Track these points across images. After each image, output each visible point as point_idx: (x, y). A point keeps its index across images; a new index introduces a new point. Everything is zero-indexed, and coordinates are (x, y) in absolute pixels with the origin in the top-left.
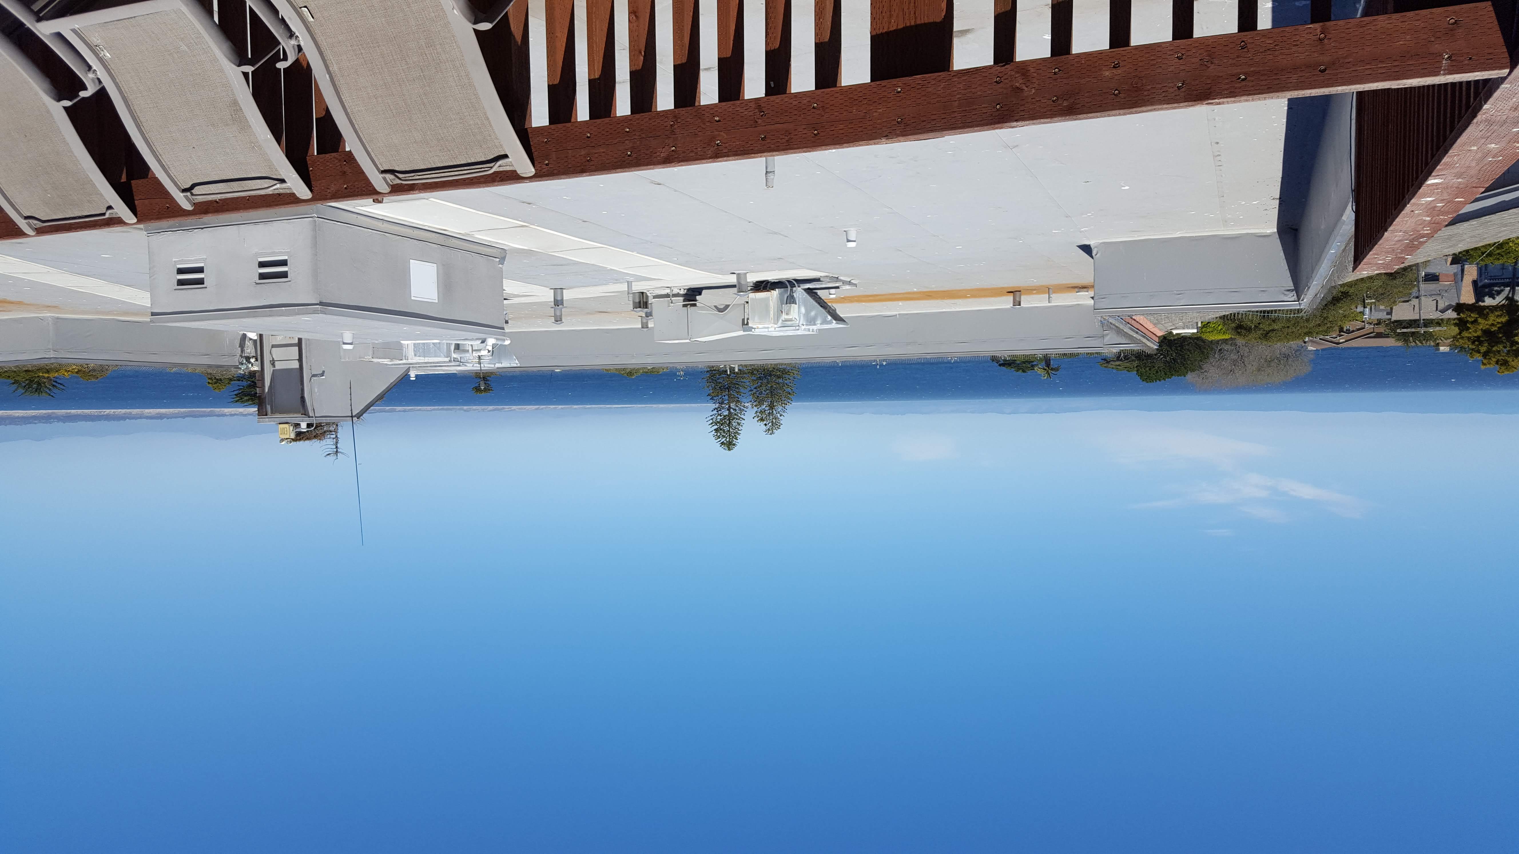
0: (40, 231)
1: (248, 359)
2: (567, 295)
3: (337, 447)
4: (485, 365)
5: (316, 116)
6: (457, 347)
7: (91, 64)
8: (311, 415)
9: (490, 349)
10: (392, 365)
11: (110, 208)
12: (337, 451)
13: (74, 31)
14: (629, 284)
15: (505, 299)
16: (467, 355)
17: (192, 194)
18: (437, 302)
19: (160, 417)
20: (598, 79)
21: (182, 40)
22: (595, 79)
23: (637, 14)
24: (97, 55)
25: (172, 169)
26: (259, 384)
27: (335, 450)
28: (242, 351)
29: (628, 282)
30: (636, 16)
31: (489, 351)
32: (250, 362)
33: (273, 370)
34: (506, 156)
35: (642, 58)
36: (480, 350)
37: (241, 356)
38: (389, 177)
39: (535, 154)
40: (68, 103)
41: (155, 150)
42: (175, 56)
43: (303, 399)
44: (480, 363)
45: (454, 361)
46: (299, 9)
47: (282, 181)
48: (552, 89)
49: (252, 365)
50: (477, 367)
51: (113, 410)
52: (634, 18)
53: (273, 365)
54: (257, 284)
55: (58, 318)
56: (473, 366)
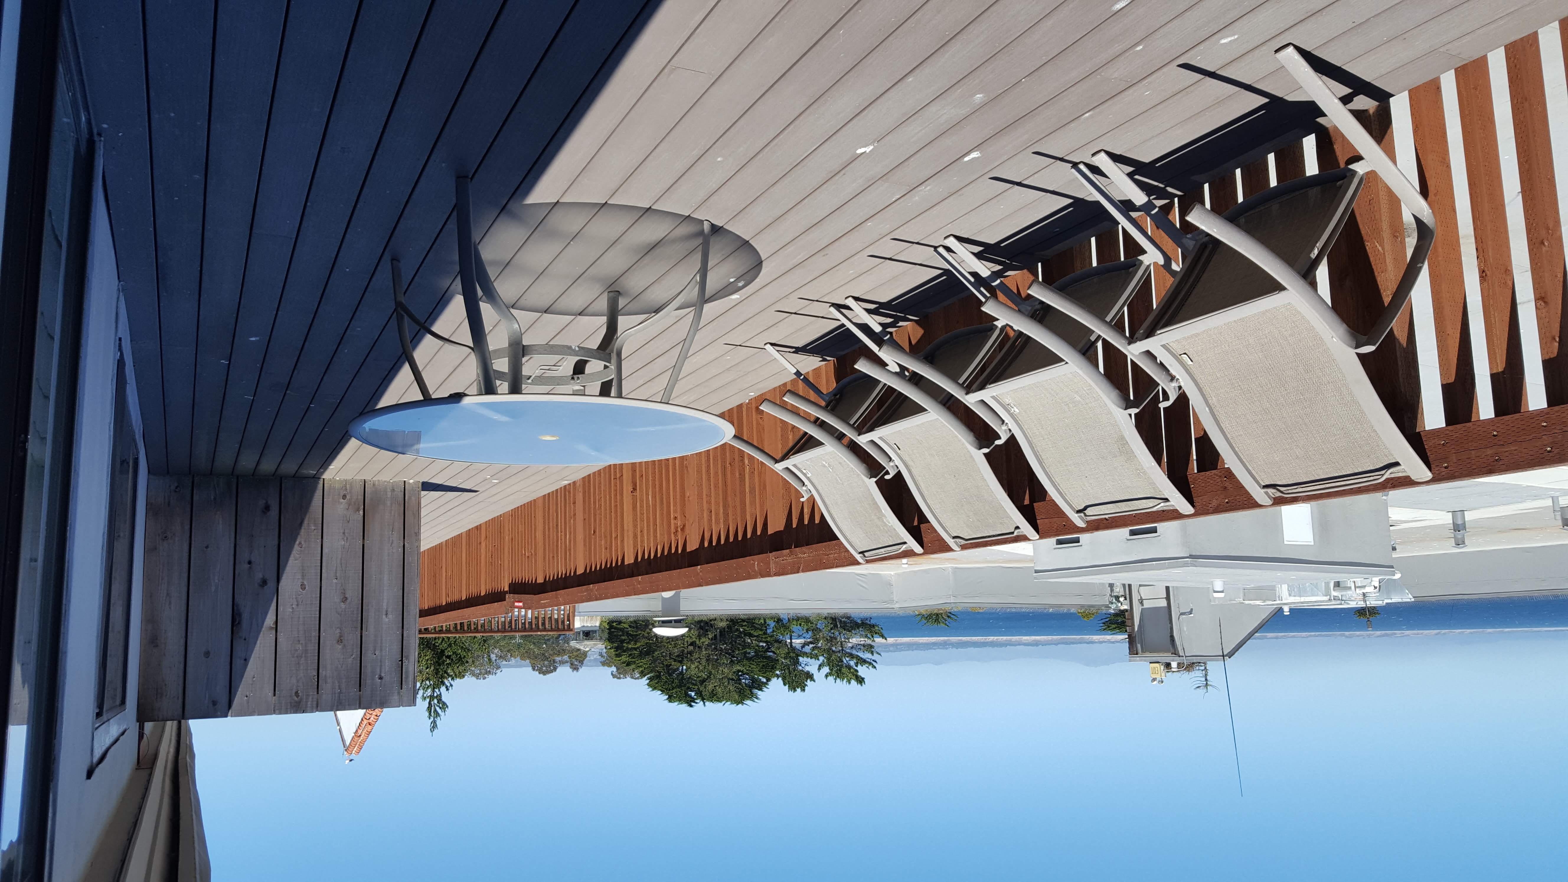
0: (963, 547)
1: (1117, 598)
2: (1469, 516)
3: (1206, 680)
4: (1372, 602)
5: (1195, 435)
6: (1337, 585)
7: (1004, 419)
8: (1181, 654)
9: (1377, 585)
10: (1264, 605)
11: (1017, 528)
12: (1207, 684)
13: (993, 397)
14: (1554, 499)
15: (1391, 526)
16: (1349, 592)
17: (1086, 515)
18: (1313, 544)
19: (1036, 644)
20: (1503, 372)
21: (1077, 392)
22: (1498, 374)
23: (1546, 300)
24: (1008, 411)
25: (1068, 495)
26: (1128, 623)
27: (1205, 683)
28: (1112, 591)
29: (1553, 498)
30: (1545, 302)
31: (1375, 588)
32: (1119, 601)
33: (1142, 609)
34: (1397, 464)
35: (1557, 344)
36: (1364, 587)
37: (1111, 595)
38: (1271, 491)
39: (1431, 458)
40: (986, 450)
41: (1054, 480)
42: (1071, 405)
43: (1172, 637)
44: (1365, 601)
45: (1334, 599)
46: (1179, 356)
47: (1166, 500)
48: (1447, 389)
49: (1121, 604)
50: (1361, 604)
51: (996, 638)
52: (1543, 304)
53: (1142, 603)
54: (1128, 540)
55: (956, 568)
56: (1357, 604)
